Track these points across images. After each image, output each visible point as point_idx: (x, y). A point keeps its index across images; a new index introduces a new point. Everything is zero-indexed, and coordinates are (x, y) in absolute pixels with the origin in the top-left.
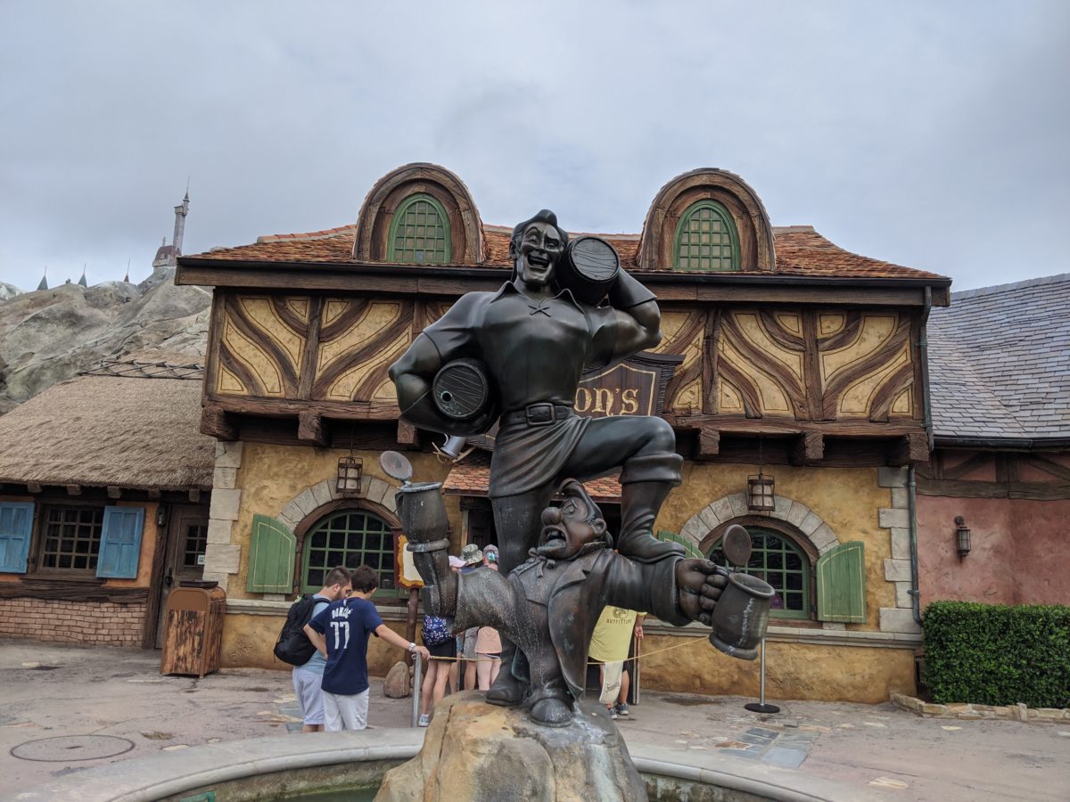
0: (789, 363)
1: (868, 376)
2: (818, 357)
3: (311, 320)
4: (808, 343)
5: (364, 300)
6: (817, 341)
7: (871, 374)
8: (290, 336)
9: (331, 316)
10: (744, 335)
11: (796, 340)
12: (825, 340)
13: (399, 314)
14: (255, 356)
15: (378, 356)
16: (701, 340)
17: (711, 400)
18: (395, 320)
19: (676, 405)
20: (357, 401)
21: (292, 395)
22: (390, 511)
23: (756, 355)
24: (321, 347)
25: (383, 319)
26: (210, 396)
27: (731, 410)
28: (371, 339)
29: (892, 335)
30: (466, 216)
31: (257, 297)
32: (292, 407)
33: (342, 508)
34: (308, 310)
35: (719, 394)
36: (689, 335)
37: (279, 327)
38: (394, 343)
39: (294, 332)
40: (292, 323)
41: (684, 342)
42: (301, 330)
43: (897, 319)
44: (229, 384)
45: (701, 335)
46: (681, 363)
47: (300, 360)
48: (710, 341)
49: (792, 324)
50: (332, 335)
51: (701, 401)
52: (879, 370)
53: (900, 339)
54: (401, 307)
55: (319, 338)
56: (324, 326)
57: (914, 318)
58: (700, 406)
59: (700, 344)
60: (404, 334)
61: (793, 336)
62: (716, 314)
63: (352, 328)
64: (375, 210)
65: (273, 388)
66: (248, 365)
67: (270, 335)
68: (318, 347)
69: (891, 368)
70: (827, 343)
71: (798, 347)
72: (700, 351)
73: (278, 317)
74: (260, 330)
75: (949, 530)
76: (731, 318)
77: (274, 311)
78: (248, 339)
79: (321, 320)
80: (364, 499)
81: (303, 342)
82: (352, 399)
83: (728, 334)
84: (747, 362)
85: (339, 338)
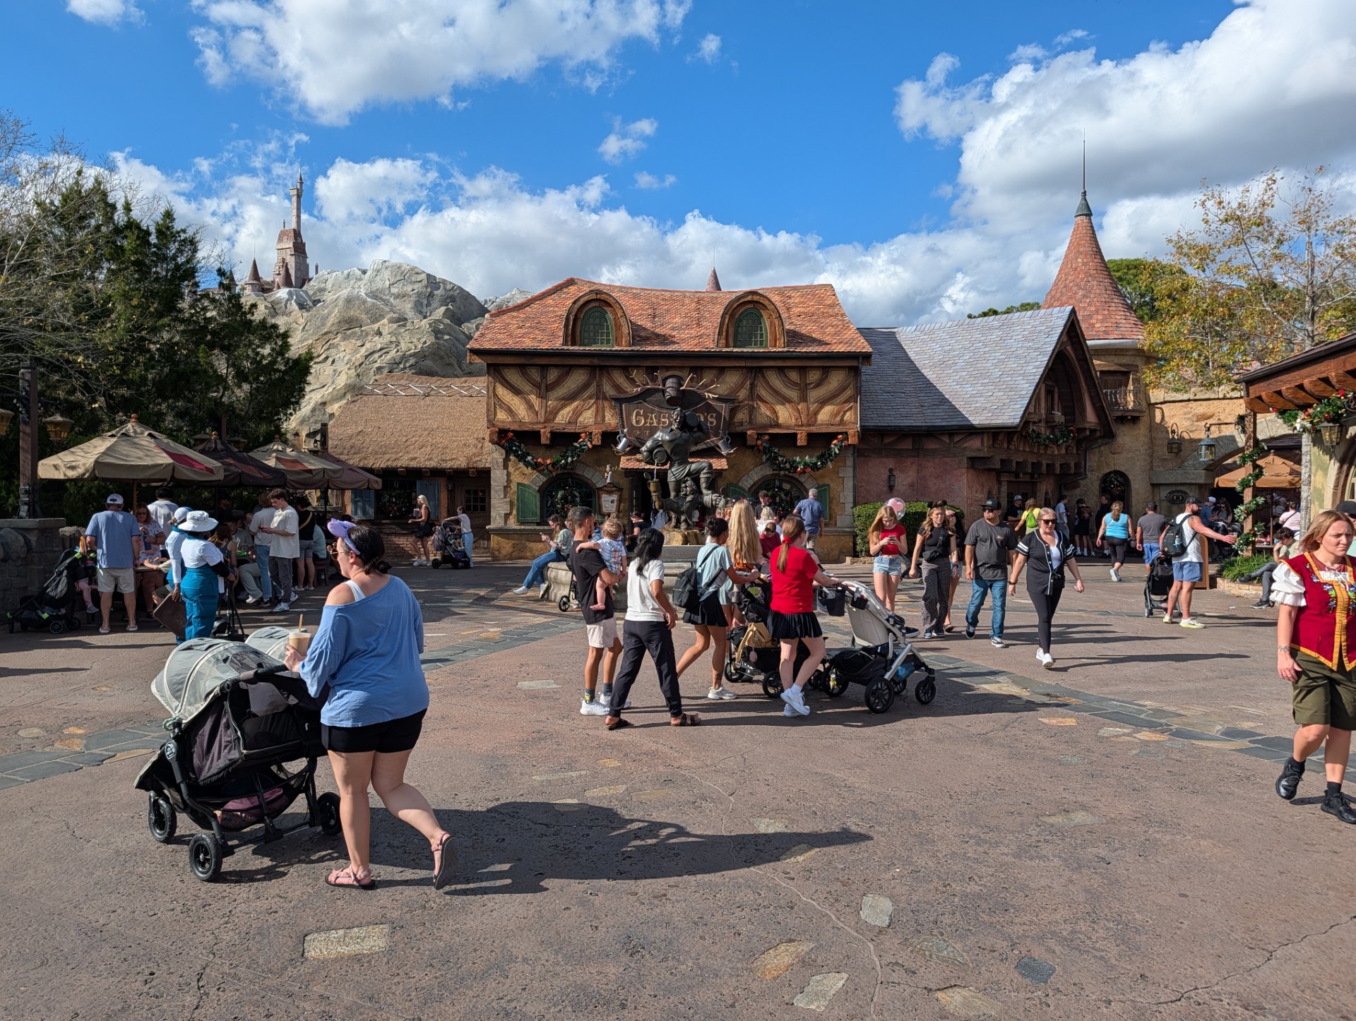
0: (792, 396)
1: (832, 401)
2: (807, 392)
3: (541, 380)
4: (802, 386)
5: (568, 369)
6: (806, 385)
7: (834, 400)
8: (530, 388)
9: (552, 377)
10: (770, 382)
11: (795, 384)
12: (810, 384)
13: (588, 376)
14: (513, 400)
15: (579, 398)
16: (749, 385)
17: (753, 417)
18: (586, 379)
19: (735, 420)
20: (569, 423)
21: (535, 421)
23: (776, 392)
24: (548, 394)
25: (579, 379)
26: (491, 423)
27: (763, 421)
29: (844, 381)
30: (622, 321)
31: (512, 369)
32: (536, 427)
33: (565, 478)
34: (539, 374)
35: (757, 414)
36: (742, 383)
37: (525, 384)
38: (587, 391)
39: (533, 386)
40: (531, 382)
41: (741, 386)
42: (537, 386)
43: (847, 373)
44: (502, 416)
45: (748, 383)
46: (738, 399)
47: (537, 401)
48: (753, 386)
49: (794, 376)
50: (553, 387)
51: (748, 418)
52: (838, 398)
53: (848, 382)
54: (590, 372)
55: (547, 389)
56: (549, 383)
57: (855, 371)
58: (748, 421)
59: (748, 387)
60: (592, 386)
61: (795, 382)
62: (756, 372)
63: (564, 383)
64: (572, 318)
65: (524, 417)
66: (509, 404)
67: (520, 388)
68: (546, 394)
69: (844, 397)
71: (797, 388)
72: (748, 392)
73: (524, 379)
74: (515, 386)
75: (885, 476)
76: (764, 374)
77: (521, 375)
78: (509, 391)
79: (547, 380)
80: (577, 474)
81: (538, 392)
82: (567, 422)
83: (762, 382)
84: (771, 396)
85: (557, 389)
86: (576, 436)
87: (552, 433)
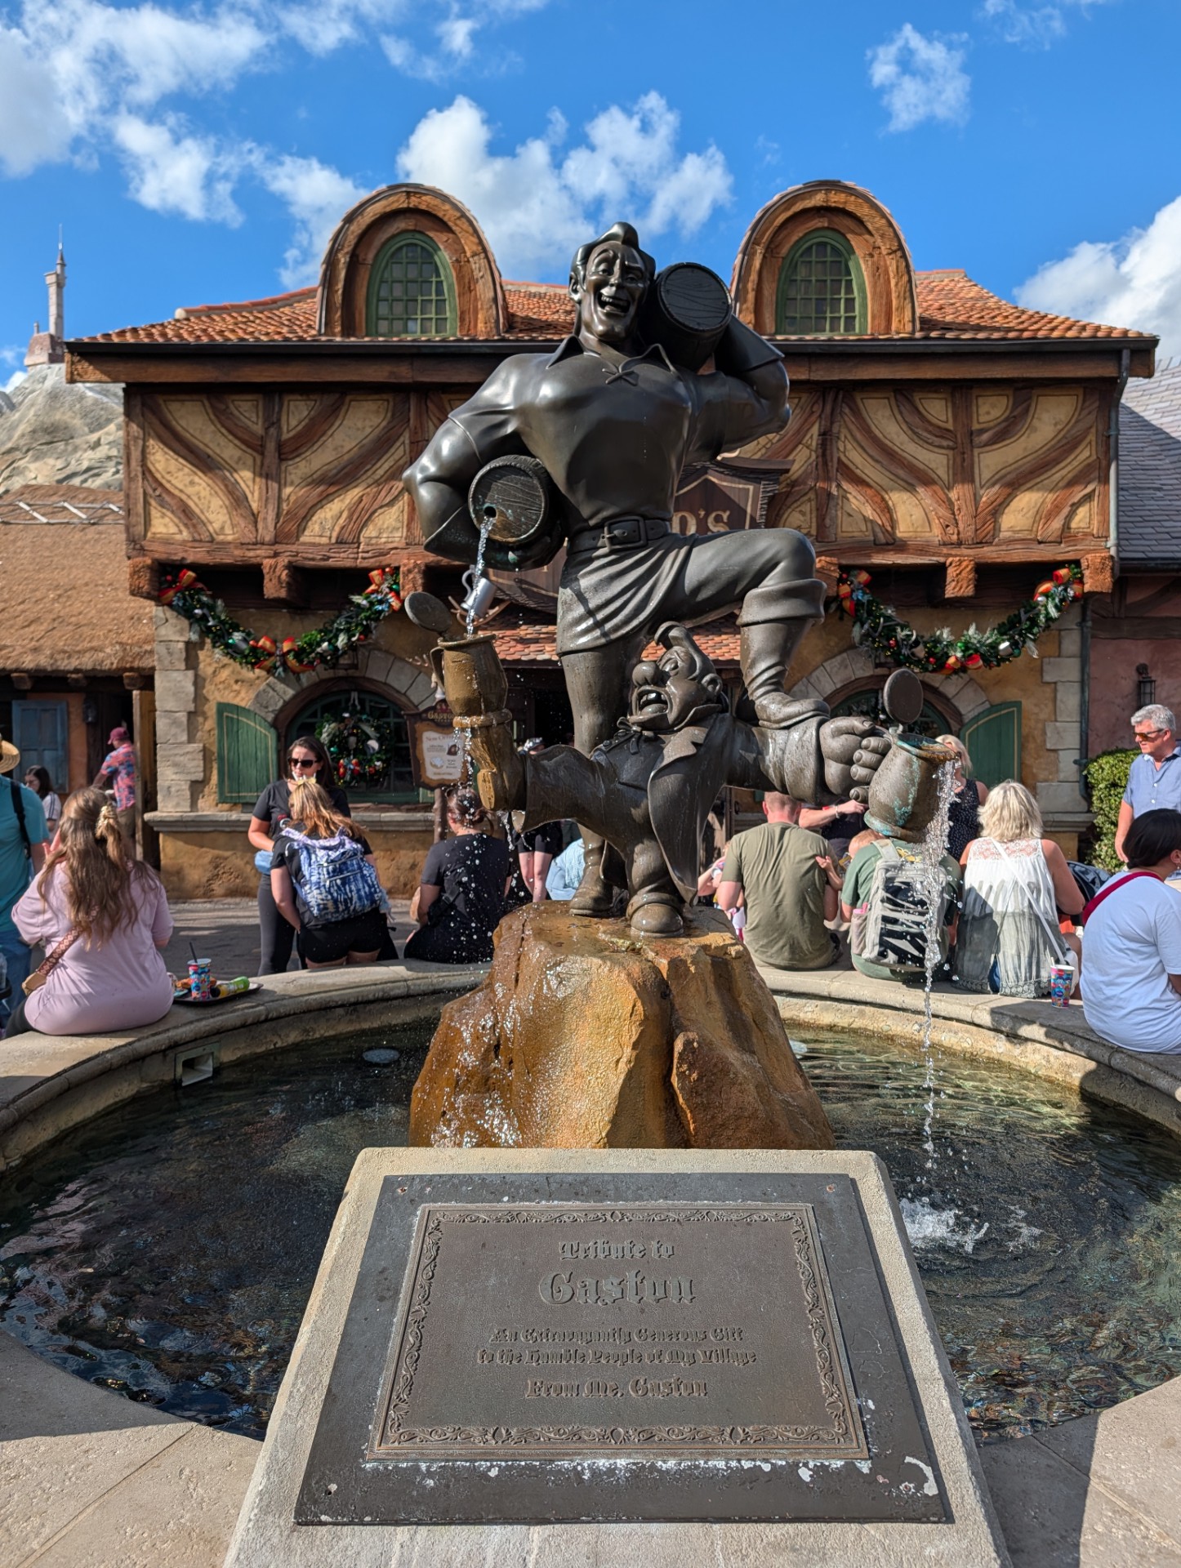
0: (933, 466)
1: (1038, 480)
2: (972, 455)
3: (267, 429)
4: (959, 436)
5: (338, 396)
6: (971, 433)
7: (1042, 477)
8: (237, 453)
9: (293, 423)
10: (873, 428)
11: (943, 433)
12: (982, 431)
13: (389, 415)
14: (192, 483)
15: (364, 477)
16: (815, 437)
17: (828, 522)
18: (384, 423)
20: (340, 542)
21: (251, 537)
22: (398, 692)
23: (889, 455)
24: (283, 468)
25: (367, 423)
26: (136, 544)
27: (855, 534)
28: (352, 453)
29: (1073, 421)
30: (477, 265)
31: (187, 397)
32: (251, 554)
33: (335, 689)
34: (261, 414)
35: (839, 513)
36: (798, 431)
37: (223, 442)
38: (385, 458)
39: (243, 447)
40: (240, 434)
41: (791, 440)
42: (255, 446)
43: (1081, 398)
44: (164, 525)
45: (815, 430)
46: (787, 471)
47: (257, 488)
48: (827, 438)
49: (937, 409)
50: (297, 449)
51: (814, 525)
52: (1054, 471)
53: (1082, 426)
54: (391, 404)
55: (280, 454)
56: (285, 436)
57: (1103, 394)
58: (814, 532)
59: (814, 443)
60: (398, 444)
61: (939, 427)
62: (835, 400)
63: (324, 438)
64: (343, 259)
65: (222, 528)
66: (184, 497)
67: (210, 453)
68: (279, 467)
69: (1070, 468)
70: (985, 437)
71: (945, 443)
72: (814, 456)
73: (219, 426)
74: (198, 447)
75: (1128, 682)
76: (855, 403)
77: (213, 417)
78: (181, 460)
79: (280, 428)
80: (364, 678)
81: (258, 462)
82: (333, 540)
83: (853, 427)
84: (878, 466)
85: (308, 453)
86: (358, 578)
87: (296, 570)
